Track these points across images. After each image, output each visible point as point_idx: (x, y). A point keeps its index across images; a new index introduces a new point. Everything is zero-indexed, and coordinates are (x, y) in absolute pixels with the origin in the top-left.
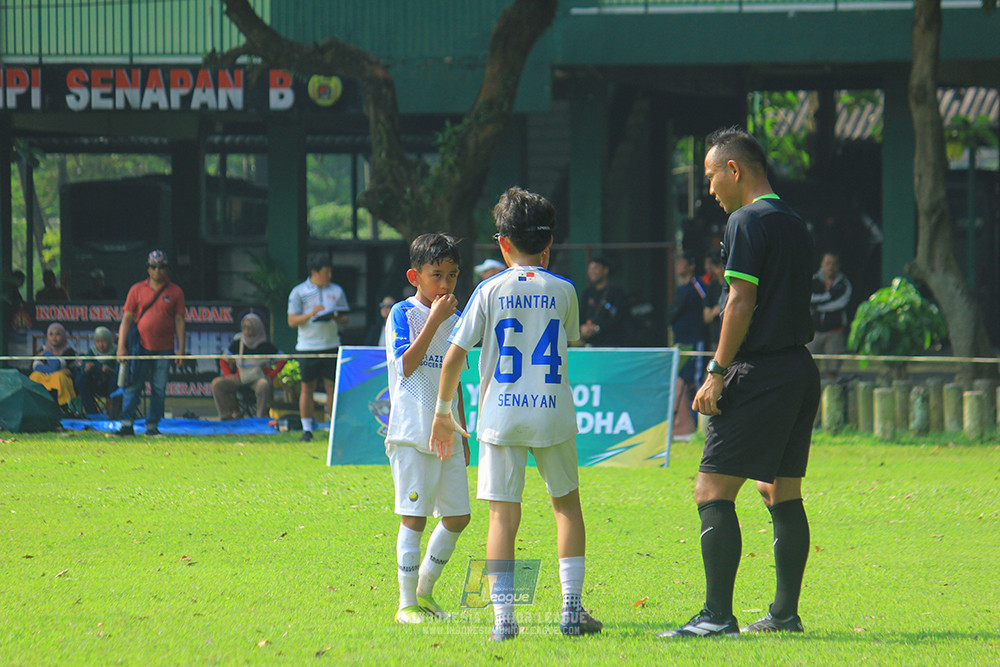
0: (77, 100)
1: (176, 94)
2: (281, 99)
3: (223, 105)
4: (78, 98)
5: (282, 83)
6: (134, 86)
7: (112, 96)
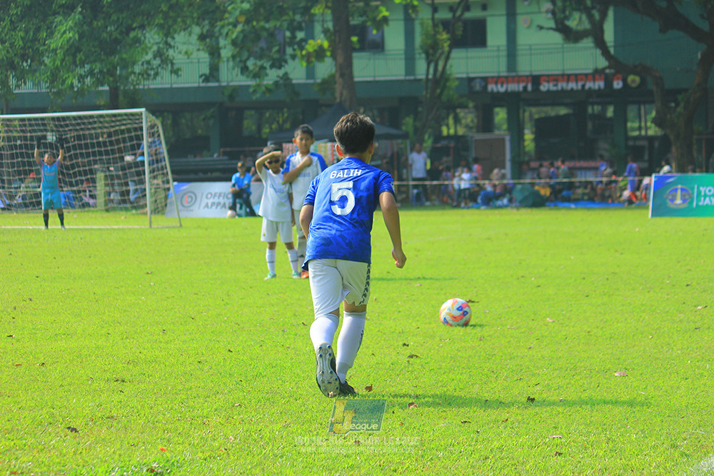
0: (544, 87)
1: (580, 84)
2: (618, 85)
3: (597, 87)
4: (544, 86)
5: (618, 79)
6: (563, 81)
7: (556, 85)
